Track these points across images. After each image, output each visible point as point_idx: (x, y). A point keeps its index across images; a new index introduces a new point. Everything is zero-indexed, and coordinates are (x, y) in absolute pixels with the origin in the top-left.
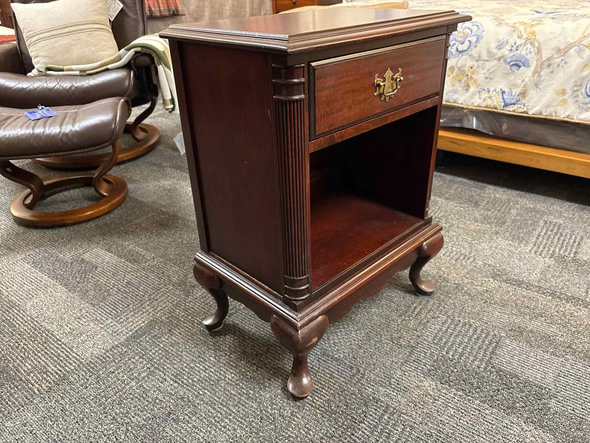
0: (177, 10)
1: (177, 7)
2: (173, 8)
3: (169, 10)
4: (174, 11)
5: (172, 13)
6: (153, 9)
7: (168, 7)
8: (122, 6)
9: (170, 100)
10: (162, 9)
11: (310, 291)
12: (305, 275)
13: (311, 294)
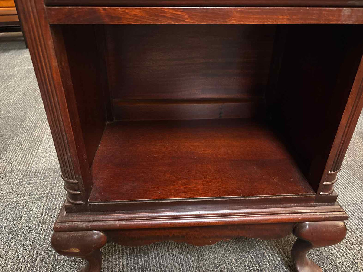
11: (85, 199)
12: (73, 178)
13: (87, 203)
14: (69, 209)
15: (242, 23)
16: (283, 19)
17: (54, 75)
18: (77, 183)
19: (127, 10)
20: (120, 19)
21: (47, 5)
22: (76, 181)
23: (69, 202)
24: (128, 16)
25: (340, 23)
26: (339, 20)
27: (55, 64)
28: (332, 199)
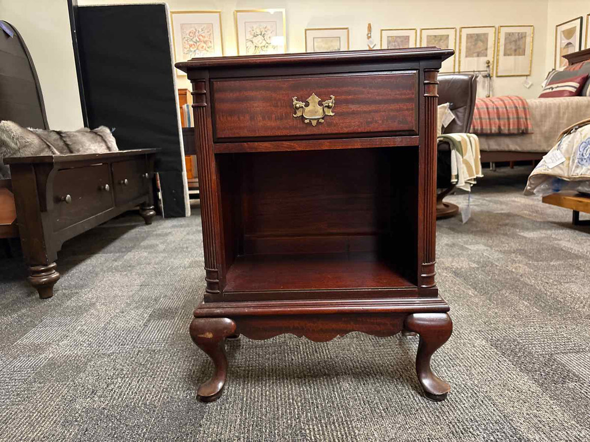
0: (527, 129)
1: (528, 127)
2: (523, 128)
3: (518, 129)
4: (523, 130)
5: (521, 131)
6: (502, 128)
7: (518, 126)
8: (454, 117)
9: (455, 175)
10: (511, 128)
11: (221, 288)
12: (214, 268)
13: (222, 292)
14: (207, 299)
15: (332, 148)
16: (357, 145)
17: (213, 185)
18: (217, 271)
19: (260, 144)
20: (256, 149)
21: (214, 143)
22: (216, 270)
23: (207, 292)
24: (261, 147)
25: (396, 146)
26: (395, 144)
27: (214, 177)
28: (434, 293)
